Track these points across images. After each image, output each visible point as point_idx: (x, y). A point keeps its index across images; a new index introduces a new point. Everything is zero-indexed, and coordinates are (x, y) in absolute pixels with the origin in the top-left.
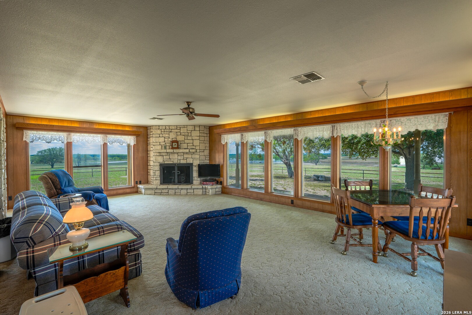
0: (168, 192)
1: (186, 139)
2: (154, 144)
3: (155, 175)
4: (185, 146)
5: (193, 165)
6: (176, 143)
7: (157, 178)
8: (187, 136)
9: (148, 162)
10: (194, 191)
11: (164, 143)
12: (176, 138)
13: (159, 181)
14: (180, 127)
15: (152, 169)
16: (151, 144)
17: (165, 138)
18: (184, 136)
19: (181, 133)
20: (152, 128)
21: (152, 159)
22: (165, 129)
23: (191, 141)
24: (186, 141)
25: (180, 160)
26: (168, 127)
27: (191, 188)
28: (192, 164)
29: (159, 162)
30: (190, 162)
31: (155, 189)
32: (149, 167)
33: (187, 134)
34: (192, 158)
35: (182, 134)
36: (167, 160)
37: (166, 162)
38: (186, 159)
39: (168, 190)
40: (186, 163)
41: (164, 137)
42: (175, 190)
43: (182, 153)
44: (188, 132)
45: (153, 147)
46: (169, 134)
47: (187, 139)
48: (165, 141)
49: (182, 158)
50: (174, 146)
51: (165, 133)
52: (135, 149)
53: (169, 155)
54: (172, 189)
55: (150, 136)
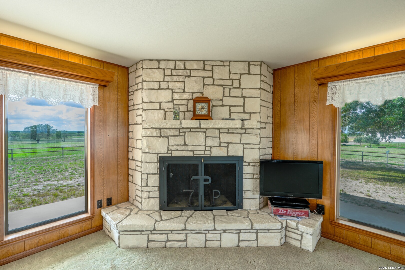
0: (186, 240)
1: (227, 94)
2: (145, 106)
3: (147, 186)
4: (224, 112)
5: (243, 160)
6: (203, 105)
7: (151, 194)
8: (230, 89)
9: (128, 151)
10: (257, 236)
11: (170, 105)
12: (202, 93)
13: (158, 201)
14: (213, 66)
15: (139, 169)
16: (136, 107)
17: (173, 92)
18: (221, 89)
19: (214, 80)
20: (139, 65)
21: (138, 144)
22: (175, 69)
23: (240, 101)
24: (228, 101)
25: (211, 147)
26: (181, 65)
27: (252, 229)
28: (241, 159)
29: (158, 154)
30: (235, 154)
31: (150, 232)
32: (132, 164)
33: (230, 82)
34: (240, 143)
35: (216, 83)
36: (178, 148)
37: (175, 154)
38: (226, 145)
39: (187, 234)
40: (226, 155)
41: (172, 90)
42: (206, 234)
43: (217, 131)
44: (233, 76)
45: (141, 115)
46: (184, 82)
47: (230, 96)
48: (173, 100)
49: (216, 142)
50: (198, 112)
51: (175, 78)
52: (96, 118)
53: (184, 136)
54: (199, 232)
55: (136, 87)
